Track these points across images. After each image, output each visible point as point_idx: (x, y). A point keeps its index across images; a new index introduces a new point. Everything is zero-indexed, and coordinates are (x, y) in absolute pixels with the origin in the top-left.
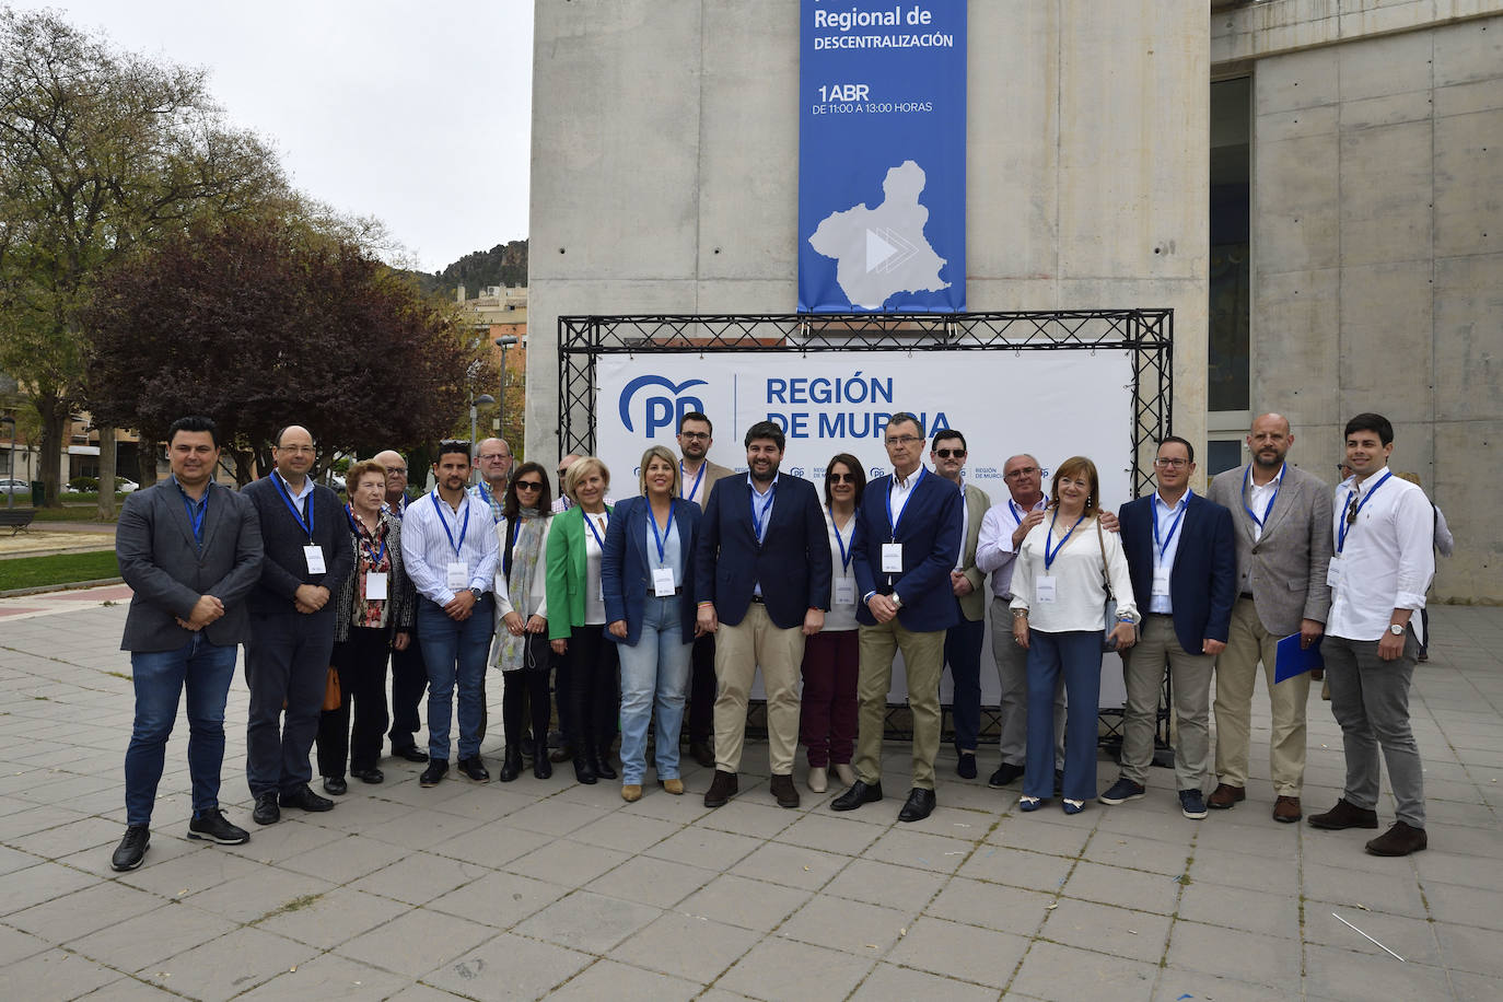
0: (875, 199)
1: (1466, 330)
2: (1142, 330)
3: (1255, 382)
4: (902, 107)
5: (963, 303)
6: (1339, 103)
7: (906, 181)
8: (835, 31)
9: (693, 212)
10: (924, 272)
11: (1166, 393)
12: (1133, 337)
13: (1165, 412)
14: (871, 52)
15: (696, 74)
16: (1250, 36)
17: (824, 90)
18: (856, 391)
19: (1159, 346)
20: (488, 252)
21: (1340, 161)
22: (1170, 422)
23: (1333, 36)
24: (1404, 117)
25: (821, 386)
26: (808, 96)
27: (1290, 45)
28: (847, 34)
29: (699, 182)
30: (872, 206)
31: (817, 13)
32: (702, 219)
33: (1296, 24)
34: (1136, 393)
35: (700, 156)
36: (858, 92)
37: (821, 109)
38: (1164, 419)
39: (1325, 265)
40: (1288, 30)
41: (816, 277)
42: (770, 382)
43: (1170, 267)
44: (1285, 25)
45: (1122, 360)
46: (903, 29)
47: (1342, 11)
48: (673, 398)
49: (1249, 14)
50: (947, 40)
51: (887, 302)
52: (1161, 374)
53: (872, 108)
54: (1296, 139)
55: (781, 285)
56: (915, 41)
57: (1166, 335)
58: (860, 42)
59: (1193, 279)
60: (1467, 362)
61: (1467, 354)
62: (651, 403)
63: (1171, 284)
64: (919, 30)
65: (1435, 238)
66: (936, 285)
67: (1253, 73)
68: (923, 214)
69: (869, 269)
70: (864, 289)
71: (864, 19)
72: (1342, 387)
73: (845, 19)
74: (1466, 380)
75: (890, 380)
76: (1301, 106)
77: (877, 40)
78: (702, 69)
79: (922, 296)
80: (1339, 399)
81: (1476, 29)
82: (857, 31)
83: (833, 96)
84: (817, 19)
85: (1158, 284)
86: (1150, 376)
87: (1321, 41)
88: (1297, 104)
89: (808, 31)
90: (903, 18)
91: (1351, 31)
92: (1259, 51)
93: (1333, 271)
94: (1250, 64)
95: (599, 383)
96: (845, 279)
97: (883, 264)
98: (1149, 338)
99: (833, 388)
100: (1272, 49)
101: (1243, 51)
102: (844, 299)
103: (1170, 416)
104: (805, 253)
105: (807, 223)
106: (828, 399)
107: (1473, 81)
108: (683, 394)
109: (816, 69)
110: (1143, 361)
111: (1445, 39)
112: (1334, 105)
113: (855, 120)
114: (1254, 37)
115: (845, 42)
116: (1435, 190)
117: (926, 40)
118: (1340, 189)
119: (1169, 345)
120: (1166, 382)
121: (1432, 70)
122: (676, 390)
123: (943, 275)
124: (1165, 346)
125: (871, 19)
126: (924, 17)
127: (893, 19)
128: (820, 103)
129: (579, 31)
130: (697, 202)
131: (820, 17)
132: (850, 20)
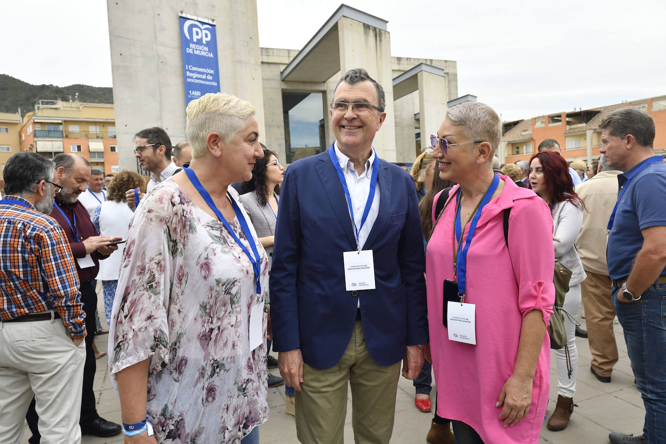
8: (191, 78)
9: (160, 117)
15: (158, 82)
17: (190, 91)
28: (194, 79)
29: (161, 110)
32: (162, 120)
35: (161, 104)
36: (198, 93)
37: (190, 96)
46: (206, 80)
50: (216, 84)
56: (209, 83)
58: (197, 81)
77: (201, 81)
82: (197, 78)
83: (192, 93)
89: (185, 77)
90: (206, 77)
109: (188, 86)
115: (194, 81)
117: (211, 83)
125: (200, 76)
126: (210, 78)
127: (204, 77)
128: (190, 94)
129: (125, 64)
130: (161, 115)
131: (188, 73)
132: (195, 75)
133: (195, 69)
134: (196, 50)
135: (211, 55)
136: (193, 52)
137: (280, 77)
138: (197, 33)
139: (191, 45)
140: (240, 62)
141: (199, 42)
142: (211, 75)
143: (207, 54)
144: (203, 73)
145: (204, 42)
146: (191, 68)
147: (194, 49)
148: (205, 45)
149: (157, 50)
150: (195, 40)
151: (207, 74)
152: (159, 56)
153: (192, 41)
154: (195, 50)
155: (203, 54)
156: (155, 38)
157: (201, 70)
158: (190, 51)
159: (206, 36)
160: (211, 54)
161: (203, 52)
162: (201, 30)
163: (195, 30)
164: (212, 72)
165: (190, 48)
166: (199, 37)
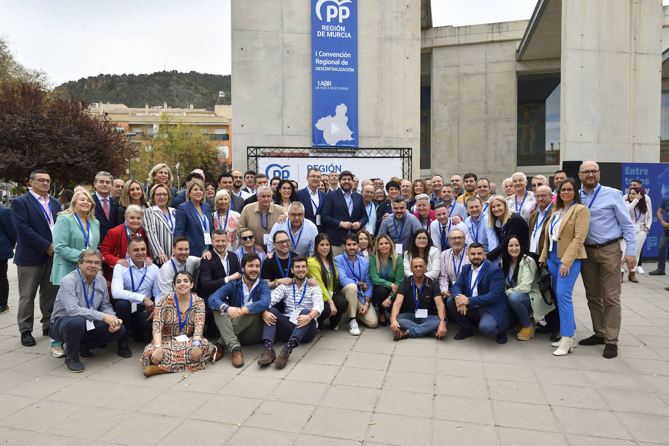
0: (333, 114)
1: (495, 143)
2: (404, 153)
3: (432, 160)
4: (340, 88)
5: (358, 144)
6: (459, 65)
7: (341, 109)
8: (321, 65)
9: (281, 116)
10: (347, 135)
11: (410, 170)
12: (402, 155)
13: (410, 175)
14: (332, 72)
15: (281, 75)
16: (431, 39)
17: (319, 82)
18: (331, 169)
19: (408, 157)
20: (77, 81)
21: (459, 85)
22: (411, 177)
23: (457, 43)
24: (478, 72)
25: (322, 167)
26: (314, 84)
27: (443, 44)
28: (324, 66)
29: (283, 107)
30: (333, 116)
31: (317, 59)
32: (284, 117)
33: (445, 37)
34: (403, 170)
35: (283, 99)
36: (328, 83)
37: (318, 88)
38: (410, 177)
39: (454, 120)
40: (443, 39)
41: (317, 136)
42: (308, 166)
43: (410, 135)
44: (442, 37)
45: (399, 161)
46: (340, 66)
47: (460, 34)
48: (281, 170)
49: (431, 31)
50: (352, 70)
51: (337, 143)
52: (409, 165)
53: (332, 88)
54: (445, 77)
55: (307, 137)
56: (344, 70)
57: (410, 154)
58: (329, 69)
59: (416, 138)
60: (496, 154)
61: (496, 151)
62: (275, 172)
63: (411, 140)
64: (345, 66)
65: (487, 113)
66: (350, 139)
67: (432, 52)
68: (346, 119)
69: (332, 134)
70: (331, 140)
71: (330, 62)
72: (459, 162)
73: (324, 62)
74: (495, 160)
75: (340, 166)
76: (447, 65)
77: (333, 69)
78: (283, 73)
79: (346, 142)
80: (458, 166)
81: (499, 44)
82: (327, 66)
83: (321, 84)
84: (316, 61)
85: (407, 140)
86: (406, 165)
87: (453, 44)
88: (446, 65)
89: (314, 65)
90: (340, 63)
91: (462, 42)
92: (433, 45)
93: (456, 122)
94: (431, 49)
95: (259, 166)
96: (325, 136)
97: (336, 133)
98: (406, 155)
99: (325, 168)
100: (438, 45)
101: (428, 44)
102: (325, 142)
103: (411, 176)
104: (314, 129)
105: (315, 120)
106: (324, 171)
107: (498, 62)
108: (284, 169)
109: (316, 76)
110: (405, 161)
111: (490, 46)
112: (457, 66)
113: (328, 92)
114: (432, 40)
115: (324, 69)
116: (487, 97)
117: (347, 70)
118: (459, 95)
119: (411, 157)
120: (410, 167)
121: (486, 57)
122: (282, 168)
123: (352, 136)
124: (410, 157)
125: (331, 62)
126: (346, 63)
127: (337, 63)
128: (318, 86)
129: (246, 59)
130: (282, 113)
131: (317, 61)
132: (326, 62)
133: (326, 54)
134: (330, 32)
135: (349, 35)
136: (326, 34)
137: (515, 57)
138: (332, 12)
139: (324, 27)
140: (390, 39)
141: (335, 21)
142: (346, 59)
143: (343, 35)
144: (336, 59)
145: (341, 21)
146: (321, 54)
147: (326, 31)
148: (341, 25)
149: (282, 38)
150: (329, 20)
151: (342, 59)
152: (285, 45)
153: (324, 22)
154: (328, 32)
155: (338, 35)
156: (282, 25)
157: (334, 55)
158: (322, 34)
159: (344, 12)
160: (349, 33)
161: (339, 33)
162: (338, 7)
163: (329, 8)
164: (348, 55)
165: (321, 31)
166: (334, 16)
